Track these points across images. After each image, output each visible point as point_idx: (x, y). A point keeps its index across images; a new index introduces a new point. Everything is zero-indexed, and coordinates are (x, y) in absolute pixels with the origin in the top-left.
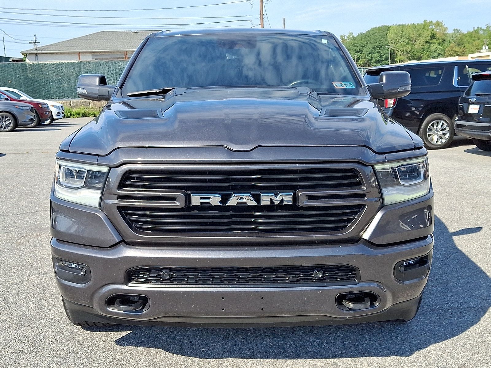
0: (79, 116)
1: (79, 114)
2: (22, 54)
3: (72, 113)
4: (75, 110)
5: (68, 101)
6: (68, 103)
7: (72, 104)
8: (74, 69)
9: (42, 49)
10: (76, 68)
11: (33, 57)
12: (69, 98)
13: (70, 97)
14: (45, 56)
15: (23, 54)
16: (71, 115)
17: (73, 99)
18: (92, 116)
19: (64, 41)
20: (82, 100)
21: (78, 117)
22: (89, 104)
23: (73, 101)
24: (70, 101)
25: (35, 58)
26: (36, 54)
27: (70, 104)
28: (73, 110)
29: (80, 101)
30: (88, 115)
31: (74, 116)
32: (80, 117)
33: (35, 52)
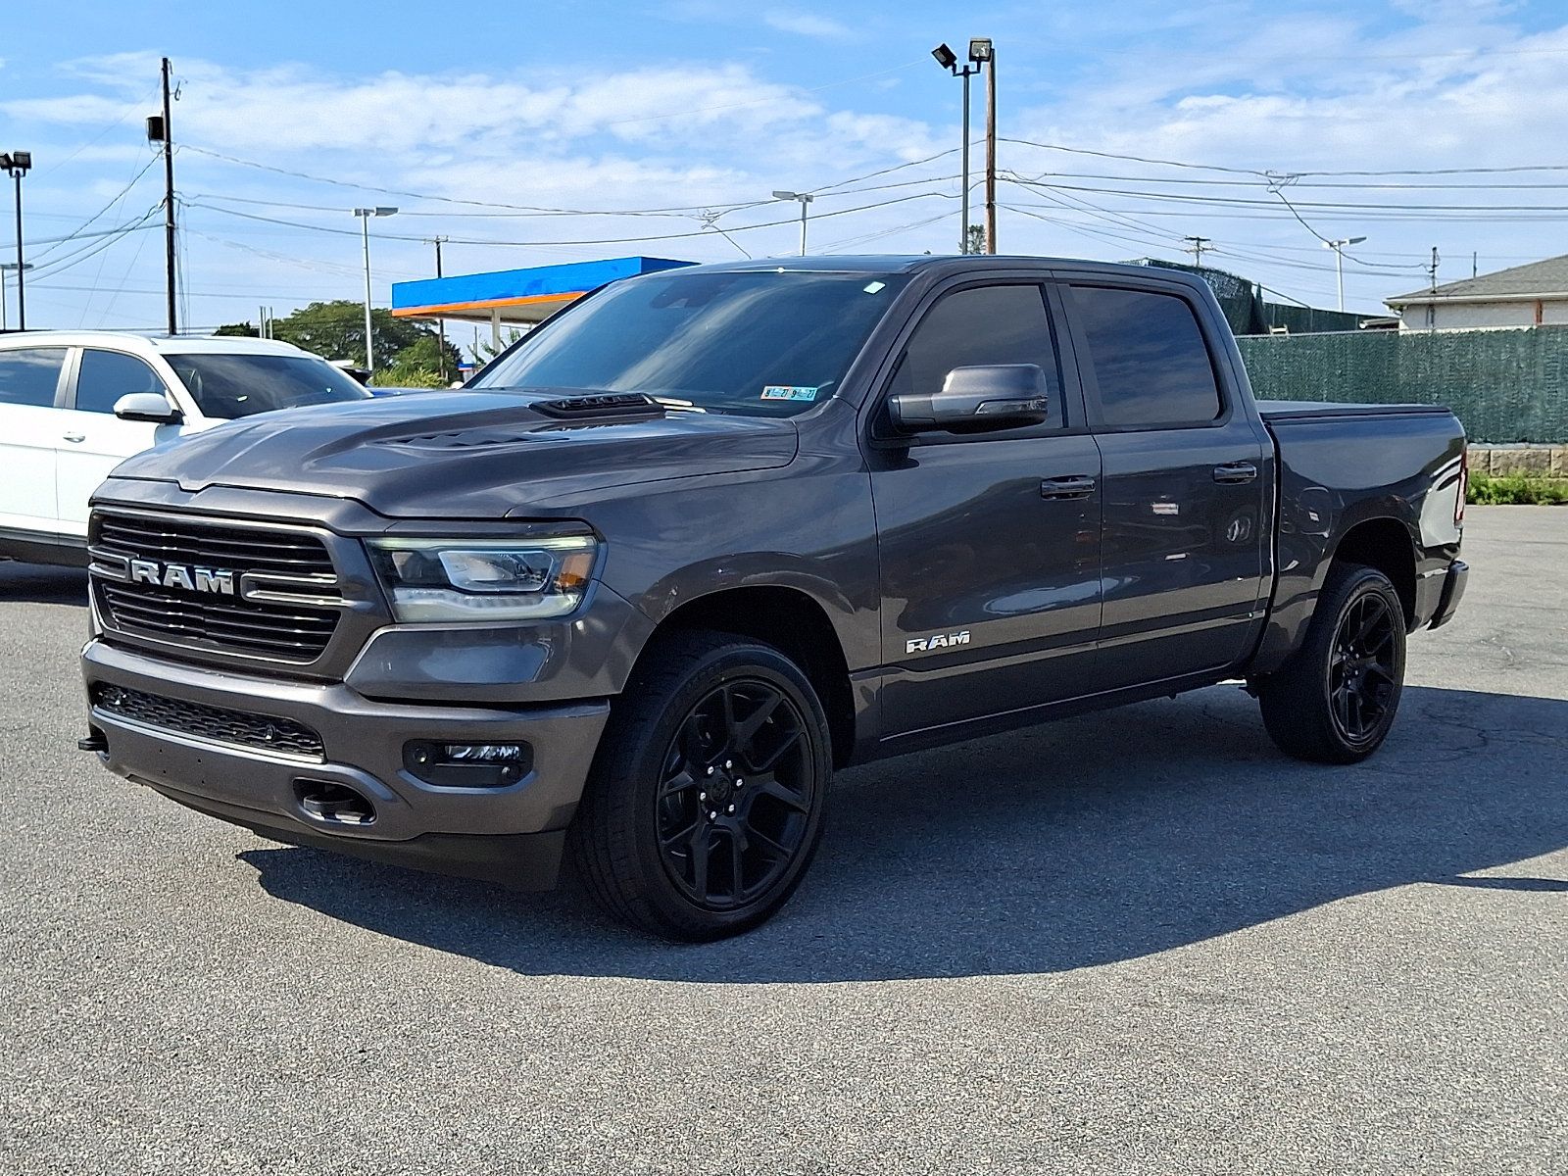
0: (1505, 499)
1: (1504, 493)
2: (1387, 307)
3: (1483, 489)
4: (1494, 480)
5: (1481, 452)
6: (1481, 458)
7: (1492, 459)
8: (1513, 350)
9: (1449, 290)
10: (1521, 350)
11: (1421, 315)
12: (1486, 441)
13: (1489, 440)
14: (1458, 314)
15: (1391, 307)
16: (1480, 494)
17: (1498, 446)
18: (1547, 500)
19: (1529, 265)
20: (1528, 448)
21: (1502, 503)
22: (1550, 462)
23: (1497, 450)
24: (1487, 452)
25: (1427, 317)
26: (1431, 306)
27: (1487, 460)
28: (1489, 480)
29: (1520, 452)
30: (1534, 498)
31: (1489, 497)
32: (1508, 503)
33: (1427, 300)
